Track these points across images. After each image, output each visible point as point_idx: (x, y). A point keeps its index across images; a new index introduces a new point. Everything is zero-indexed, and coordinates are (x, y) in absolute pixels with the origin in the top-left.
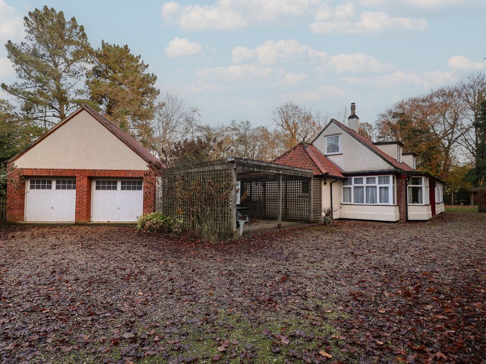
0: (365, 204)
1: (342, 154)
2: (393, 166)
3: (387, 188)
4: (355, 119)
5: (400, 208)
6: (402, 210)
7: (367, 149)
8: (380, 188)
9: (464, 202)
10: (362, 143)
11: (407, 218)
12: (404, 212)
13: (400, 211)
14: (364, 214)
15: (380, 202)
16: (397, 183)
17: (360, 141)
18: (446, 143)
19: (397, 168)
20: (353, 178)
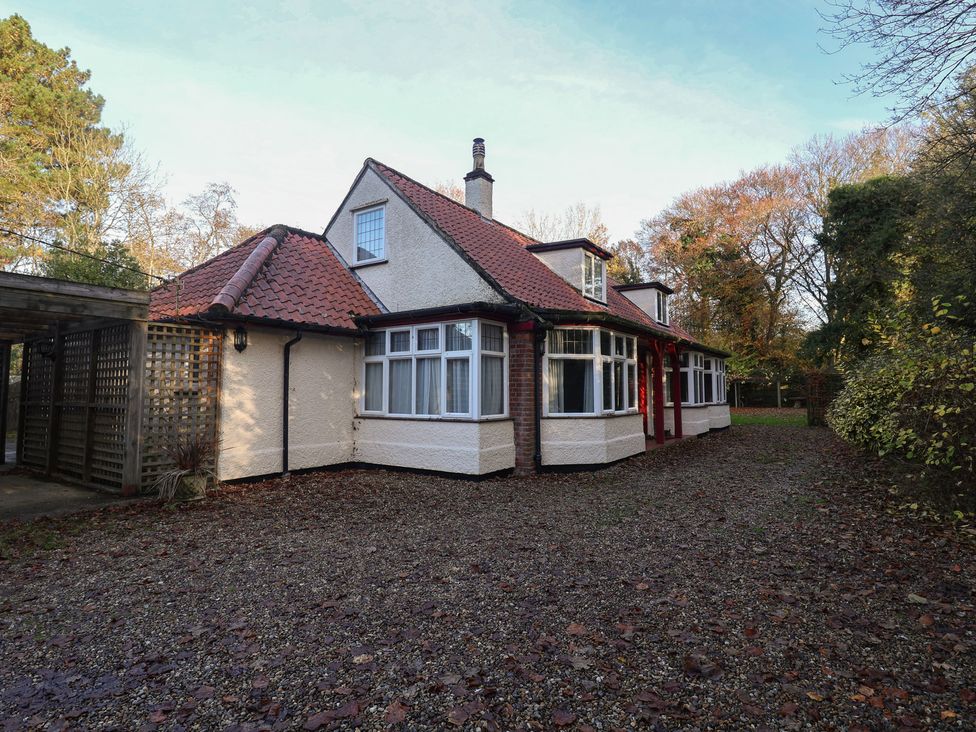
0: (414, 415)
1: (386, 262)
2: (501, 293)
3: (465, 361)
4: (480, 181)
5: (517, 426)
6: (521, 433)
7: (442, 242)
8: (450, 362)
9: (801, 400)
10: (431, 227)
11: (537, 458)
12: (529, 441)
13: (517, 436)
14: (407, 450)
15: (451, 409)
16: (511, 347)
17: (426, 222)
18: (772, 280)
19: (509, 299)
20: (388, 331)
